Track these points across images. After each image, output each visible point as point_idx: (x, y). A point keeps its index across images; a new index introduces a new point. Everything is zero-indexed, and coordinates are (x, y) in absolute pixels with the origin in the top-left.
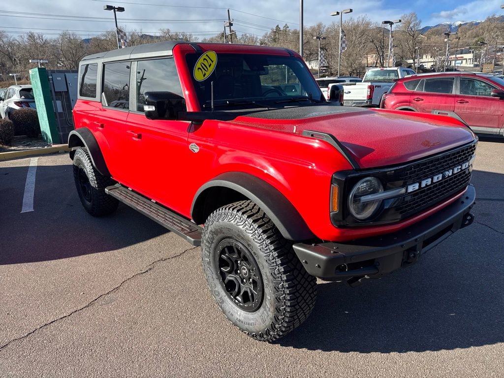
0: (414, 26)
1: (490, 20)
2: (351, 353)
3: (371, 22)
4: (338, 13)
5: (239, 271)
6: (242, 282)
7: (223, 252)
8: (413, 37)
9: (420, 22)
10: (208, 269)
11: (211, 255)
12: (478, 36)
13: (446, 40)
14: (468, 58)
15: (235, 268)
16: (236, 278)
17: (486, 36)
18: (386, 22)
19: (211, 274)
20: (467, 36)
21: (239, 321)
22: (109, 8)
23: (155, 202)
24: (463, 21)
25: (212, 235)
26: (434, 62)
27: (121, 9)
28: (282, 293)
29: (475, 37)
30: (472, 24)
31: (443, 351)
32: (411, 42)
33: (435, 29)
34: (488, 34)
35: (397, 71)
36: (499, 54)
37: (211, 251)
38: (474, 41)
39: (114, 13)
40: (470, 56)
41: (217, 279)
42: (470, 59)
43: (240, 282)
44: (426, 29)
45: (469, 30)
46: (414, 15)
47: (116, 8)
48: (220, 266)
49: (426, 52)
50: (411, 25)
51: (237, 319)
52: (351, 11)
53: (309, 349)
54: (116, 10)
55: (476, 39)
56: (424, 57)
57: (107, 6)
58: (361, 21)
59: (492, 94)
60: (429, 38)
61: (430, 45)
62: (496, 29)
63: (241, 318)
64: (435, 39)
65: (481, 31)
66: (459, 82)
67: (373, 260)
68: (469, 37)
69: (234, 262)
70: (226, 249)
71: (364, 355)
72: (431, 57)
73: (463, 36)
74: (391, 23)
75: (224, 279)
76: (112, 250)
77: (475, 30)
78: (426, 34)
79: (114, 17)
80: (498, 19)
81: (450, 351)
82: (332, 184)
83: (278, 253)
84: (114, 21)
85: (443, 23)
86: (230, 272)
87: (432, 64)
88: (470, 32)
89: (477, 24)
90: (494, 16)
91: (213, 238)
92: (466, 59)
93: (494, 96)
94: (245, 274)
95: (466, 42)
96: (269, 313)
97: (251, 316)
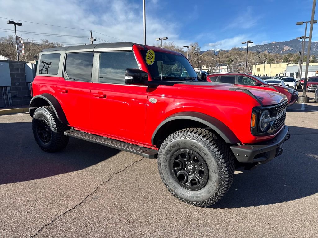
0: (197, 50)
1: (234, 49)
2: (251, 207)
3: (175, 46)
4: (160, 39)
5: (186, 169)
6: (189, 174)
7: (177, 158)
8: (197, 56)
9: (200, 48)
10: (165, 170)
11: (167, 161)
12: (229, 57)
13: (213, 58)
14: (225, 68)
15: (184, 167)
16: (184, 173)
17: (232, 57)
18: (185, 47)
19: (166, 173)
20: (223, 57)
21: (190, 197)
22: (11, 22)
23: (106, 137)
24: (220, 49)
25: (171, 148)
26: (209, 70)
27: (20, 24)
28: (224, 174)
29: (227, 58)
30: (225, 51)
31: (291, 201)
32: (196, 58)
33: (207, 52)
34: (233, 57)
35: (199, 72)
36: (239, 67)
37: (168, 159)
38: (227, 60)
39: (14, 26)
40: (226, 67)
41: (171, 175)
42: (226, 69)
43: (187, 174)
44: (202, 52)
45: (224, 54)
46: (197, 44)
47: (16, 23)
48: (174, 167)
49: (203, 64)
50: (196, 49)
51: (188, 196)
52: (167, 38)
53: (229, 208)
54: (16, 24)
55: (228, 59)
56: (203, 67)
57: (9, 21)
58: (170, 44)
59: (255, 84)
60: (204, 57)
61: (205, 61)
62: (237, 55)
63: (191, 195)
64: (207, 58)
65: (230, 55)
66: (238, 78)
67: (264, 153)
68: (224, 57)
69: (183, 163)
70: (180, 156)
71: (257, 207)
72: (206, 67)
73: (221, 56)
74: (188, 47)
75: (176, 174)
76: (77, 170)
77: (227, 54)
78: (203, 54)
79: (14, 29)
80: (237, 49)
81: (294, 201)
82: (252, 113)
83: (220, 152)
84: (14, 31)
85: (210, 50)
86: (180, 170)
87: (208, 71)
88: (225, 55)
89: (228, 51)
90: (235, 47)
91: (171, 150)
92: (224, 69)
93: (256, 85)
94: (191, 169)
95: (223, 60)
96: (214, 187)
97: (198, 192)
